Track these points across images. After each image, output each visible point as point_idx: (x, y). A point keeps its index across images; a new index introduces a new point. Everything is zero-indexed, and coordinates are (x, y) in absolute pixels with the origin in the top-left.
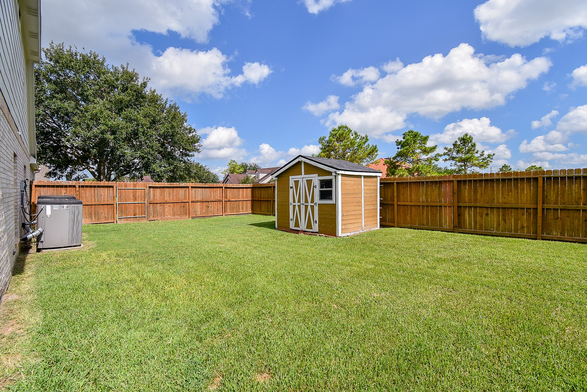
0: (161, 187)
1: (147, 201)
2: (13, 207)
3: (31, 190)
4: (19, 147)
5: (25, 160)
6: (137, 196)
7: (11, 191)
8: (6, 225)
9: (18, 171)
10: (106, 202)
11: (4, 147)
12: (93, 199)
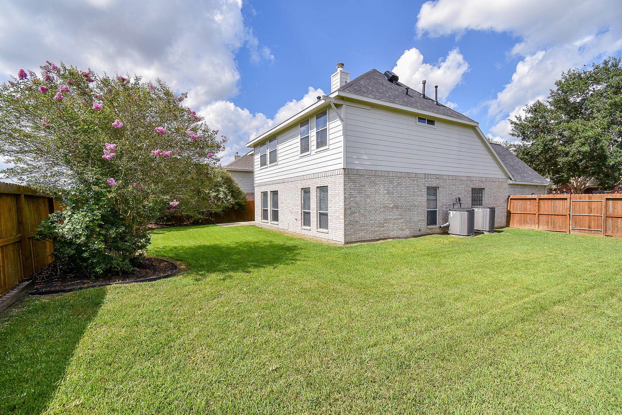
1: (604, 215)
2: (421, 210)
3: (508, 202)
4: (448, 182)
5: (477, 186)
6: (593, 209)
7: (417, 204)
8: (402, 216)
9: (442, 194)
10: (561, 213)
11: (400, 189)
12: (550, 210)
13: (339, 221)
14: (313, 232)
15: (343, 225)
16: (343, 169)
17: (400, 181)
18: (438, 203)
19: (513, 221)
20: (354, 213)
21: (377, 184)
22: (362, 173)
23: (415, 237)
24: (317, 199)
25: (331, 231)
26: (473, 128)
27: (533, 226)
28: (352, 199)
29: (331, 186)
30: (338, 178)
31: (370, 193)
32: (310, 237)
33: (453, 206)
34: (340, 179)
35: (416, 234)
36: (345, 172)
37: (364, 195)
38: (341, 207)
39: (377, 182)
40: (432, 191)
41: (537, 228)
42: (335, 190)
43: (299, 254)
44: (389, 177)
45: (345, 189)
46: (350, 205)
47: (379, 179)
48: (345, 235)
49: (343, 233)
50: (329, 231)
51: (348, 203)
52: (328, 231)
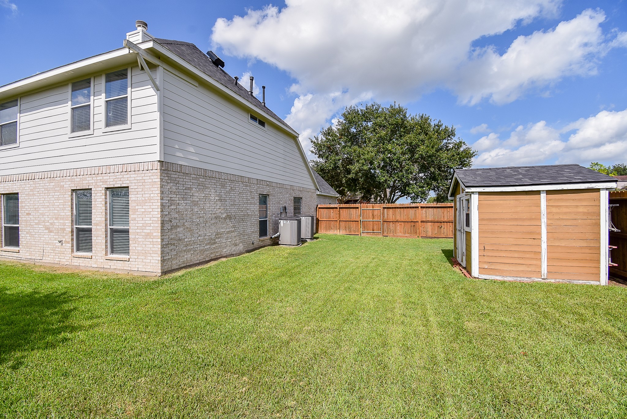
0: (393, 207)
1: (382, 220)
2: (254, 221)
3: (317, 210)
4: (276, 190)
5: (298, 194)
6: (375, 215)
7: (250, 213)
8: (235, 229)
9: (272, 202)
10: (354, 220)
11: (233, 195)
12: (347, 217)
13: (151, 240)
14: (98, 260)
15: (160, 246)
16: (159, 161)
17: (233, 186)
18: (268, 212)
19: (321, 228)
20: (177, 227)
21: (208, 188)
22: (187, 170)
23: (249, 251)
24: (106, 207)
25: (136, 257)
26: (294, 139)
27: (335, 231)
28: (172, 207)
29: (136, 187)
30: (150, 174)
31: (198, 200)
32: (91, 269)
33: (281, 214)
34: (155, 177)
35: (249, 249)
36: (162, 166)
37: (190, 202)
38: (156, 219)
39: (207, 185)
40: (264, 199)
41: (338, 233)
42: (143, 192)
43: (75, 309)
44: (221, 180)
45: (162, 192)
46: (169, 216)
47: (209, 181)
48: (163, 261)
49: (160, 259)
50: (132, 257)
51: (167, 213)
52: (129, 257)
